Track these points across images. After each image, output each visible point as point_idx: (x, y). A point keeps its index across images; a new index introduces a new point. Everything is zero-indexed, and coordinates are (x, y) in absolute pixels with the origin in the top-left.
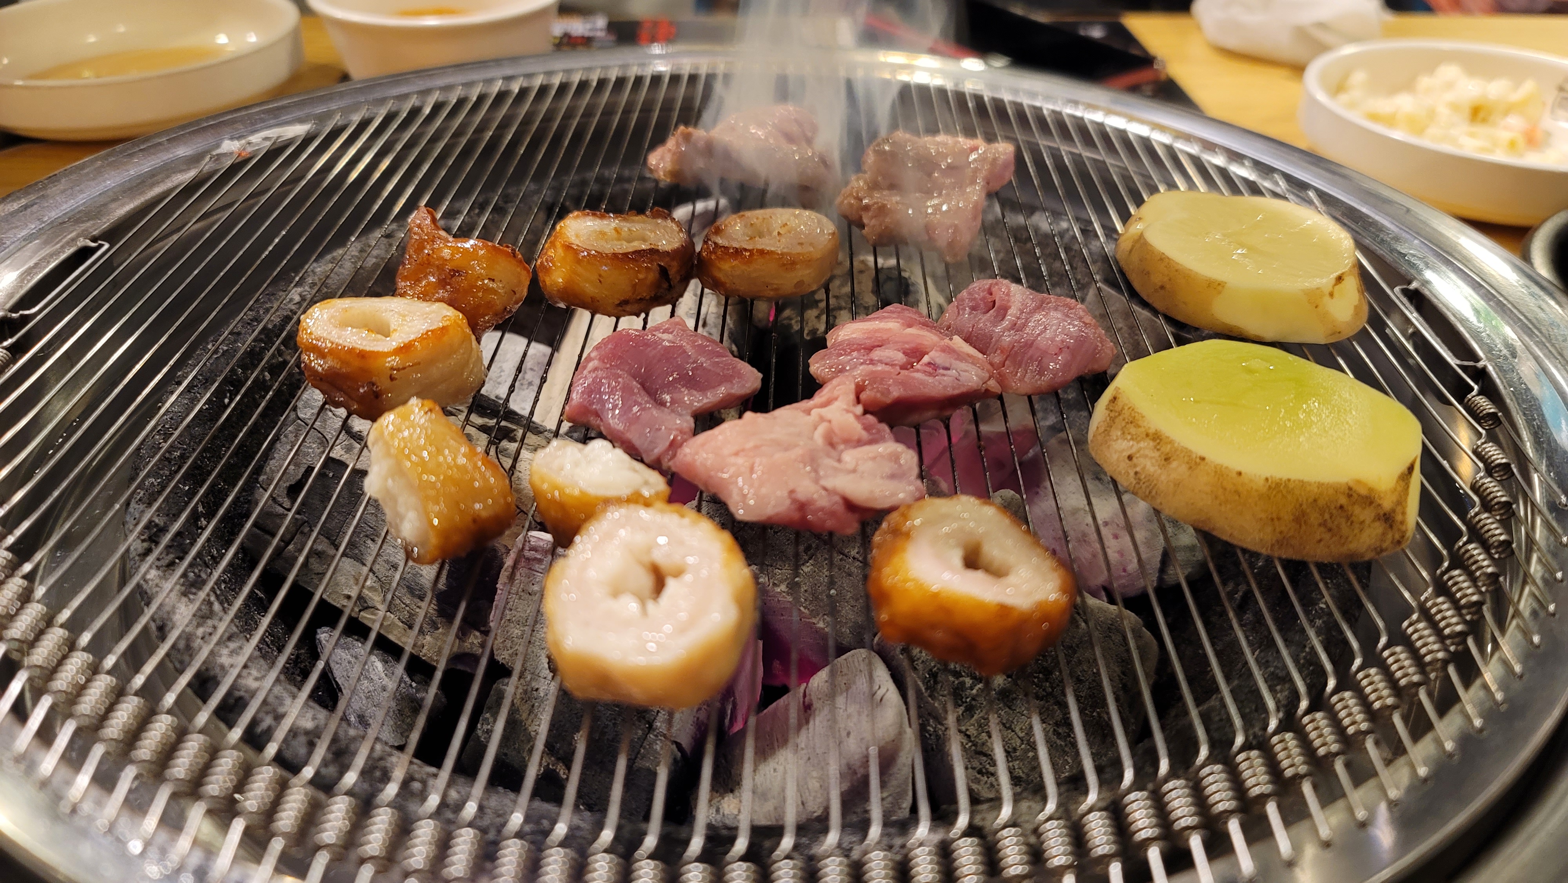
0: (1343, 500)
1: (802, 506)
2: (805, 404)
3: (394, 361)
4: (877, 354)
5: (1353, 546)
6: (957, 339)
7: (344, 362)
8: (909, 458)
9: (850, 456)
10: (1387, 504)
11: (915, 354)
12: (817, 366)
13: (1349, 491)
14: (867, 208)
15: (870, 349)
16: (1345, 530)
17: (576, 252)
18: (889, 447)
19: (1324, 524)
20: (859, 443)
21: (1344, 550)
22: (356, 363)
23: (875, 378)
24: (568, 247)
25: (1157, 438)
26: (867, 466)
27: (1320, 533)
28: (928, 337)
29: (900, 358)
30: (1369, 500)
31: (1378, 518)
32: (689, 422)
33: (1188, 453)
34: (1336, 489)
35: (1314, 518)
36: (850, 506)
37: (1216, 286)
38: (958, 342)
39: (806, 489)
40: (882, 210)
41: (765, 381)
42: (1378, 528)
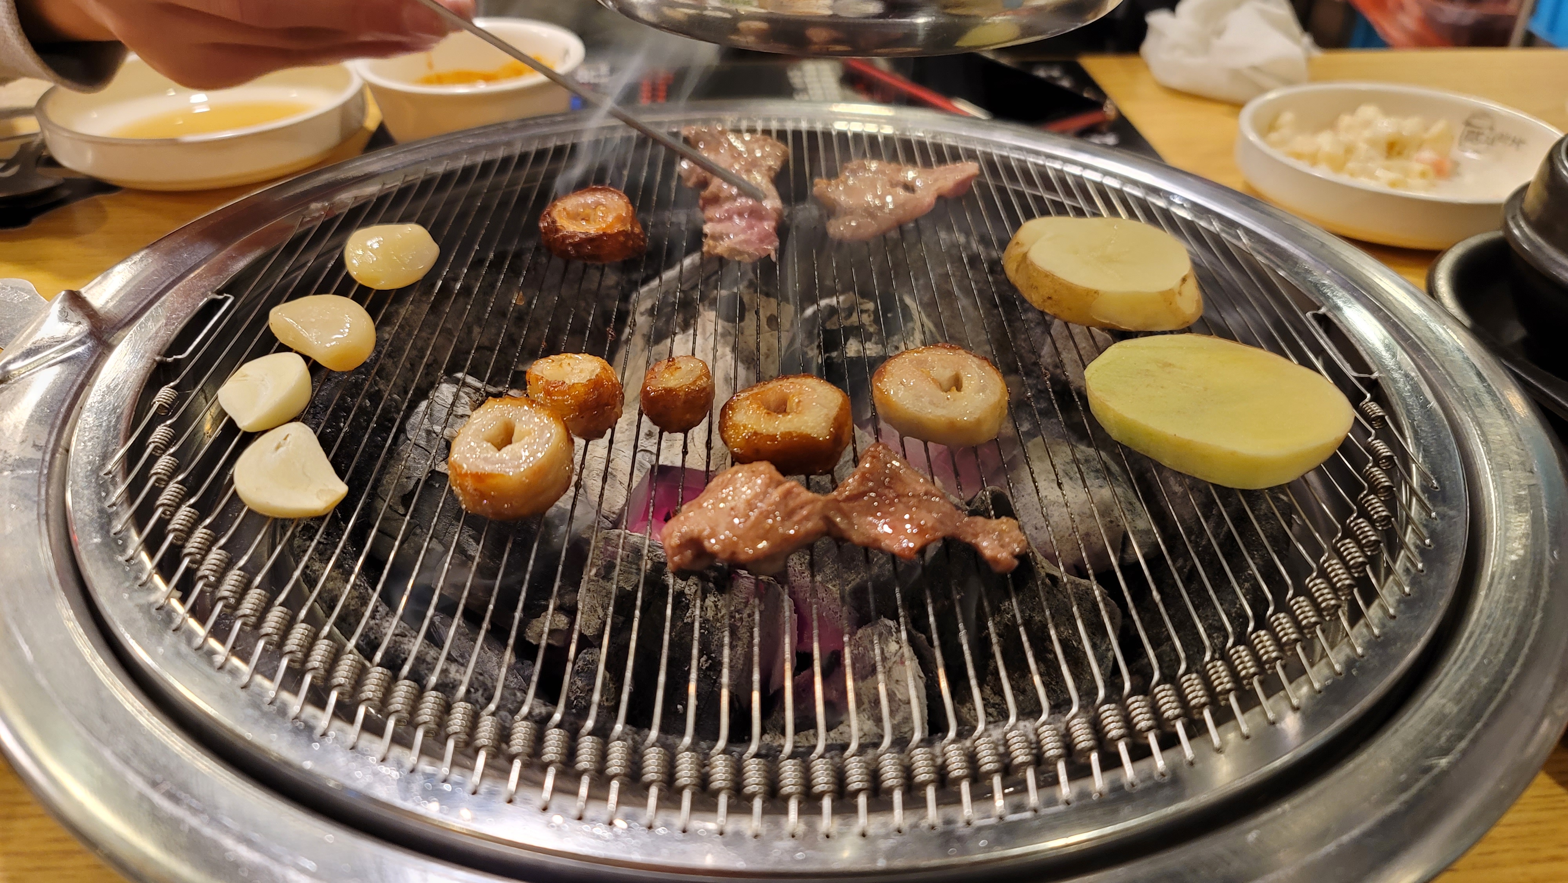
37: (1092, 294)
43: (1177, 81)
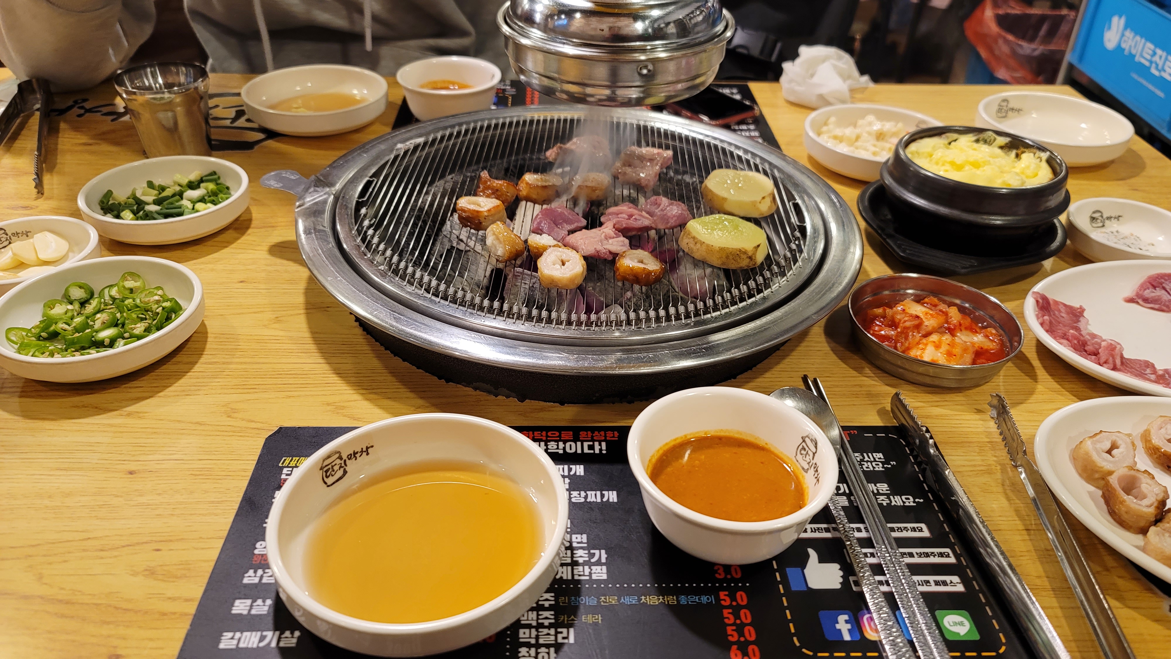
0: (738, 253)
1: (598, 252)
2: (599, 229)
3: (486, 214)
4: (620, 216)
5: (741, 265)
6: (643, 212)
7: (472, 214)
8: (627, 241)
9: (610, 241)
10: (750, 254)
11: (630, 216)
12: (602, 219)
13: (740, 250)
14: (620, 173)
15: (618, 214)
16: (739, 260)
17: (530, 185)
18: (622, 238)
19: (733, 259)
20: (613, 238)
21: (739, 266)
22: (475, 214)
23: (618, 222)
24: (527, 183)
25: (694, 238)
26: (615, 243)
27: (733, 261)
28: (635, 212)
29: (627, 217)
30: (745, 253)
31: (747, 257)
32: (567, 233)
33: (701, 241)
34: (736, 249)
35: (731, 257)
36: (610, 252)
37: (725, 199)
38: (644, 213)
39: (599, 247)
40: (625, 173)
41: (588, 223)
42: (748, 260)
43: (792, 99)
